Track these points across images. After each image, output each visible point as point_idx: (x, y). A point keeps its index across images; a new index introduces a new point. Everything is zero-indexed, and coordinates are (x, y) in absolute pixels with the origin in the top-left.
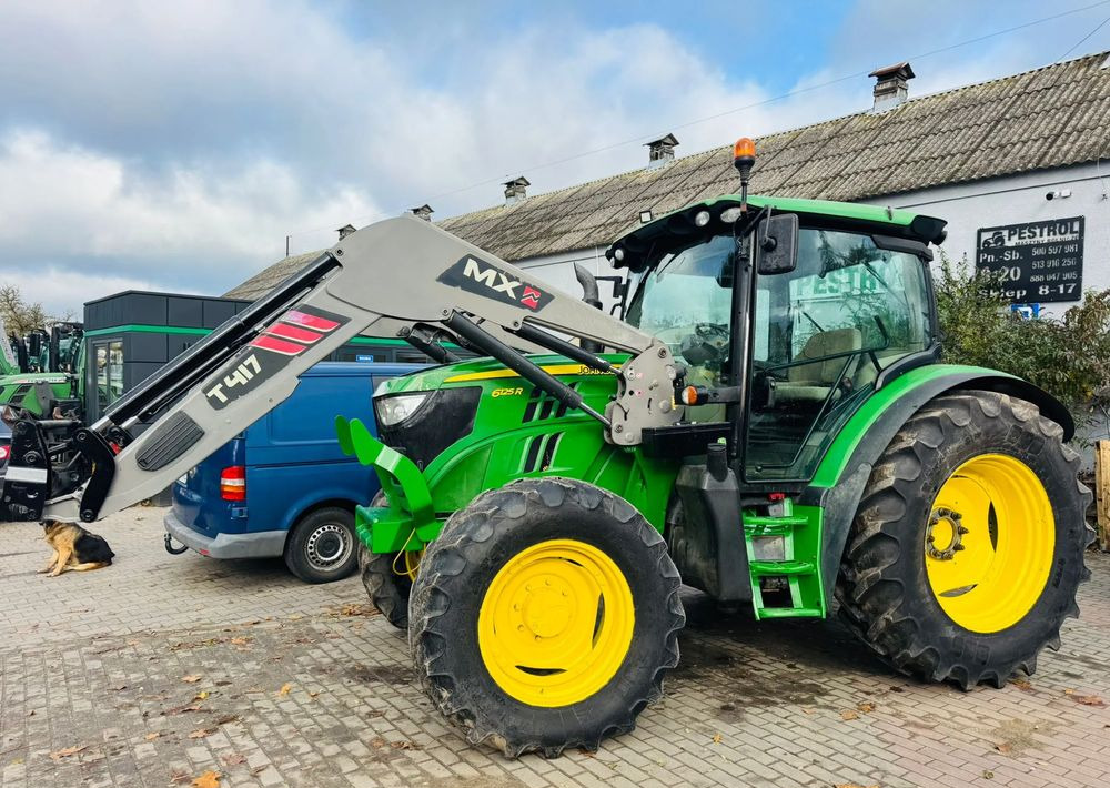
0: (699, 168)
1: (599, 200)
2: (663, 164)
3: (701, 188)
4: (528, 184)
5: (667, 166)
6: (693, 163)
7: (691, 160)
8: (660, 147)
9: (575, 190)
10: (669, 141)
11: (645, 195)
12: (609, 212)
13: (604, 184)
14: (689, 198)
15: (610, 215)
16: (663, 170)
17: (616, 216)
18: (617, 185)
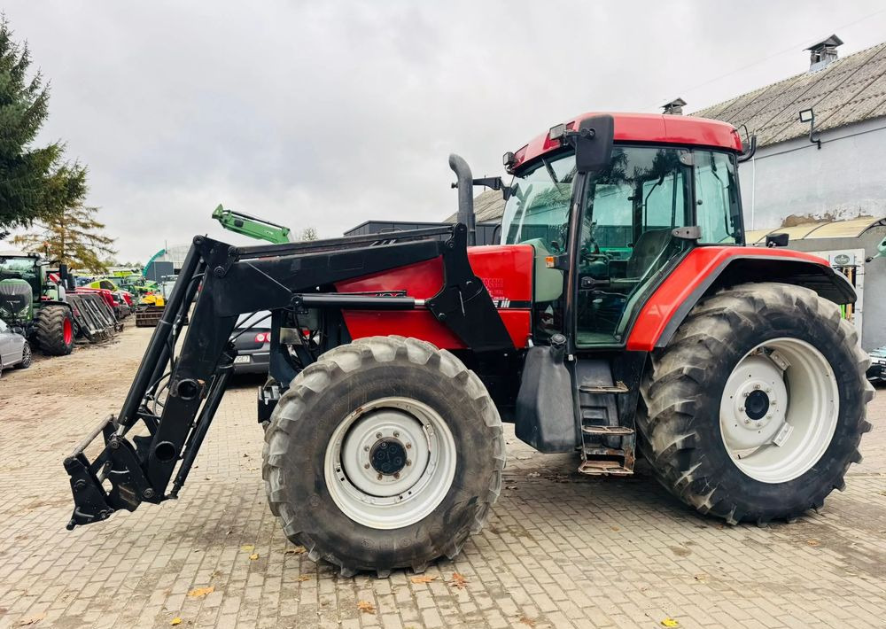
0: (866, 63)
1: (756, 107)
2: (825, 65)
3: (869, 81)
4: (685, 104)
5: (829, 67)
6: (861, 60)
7: (858, 56)
8: (821, 50)
9: (731, 102)
10: (832, 42)
11: (807, 96)
12: (766, 117)
13: (761, 93)
14: (856, 92)
15: (767, 120)
16: (825, 71)
17: (773, 121)
18: (775, 91)
